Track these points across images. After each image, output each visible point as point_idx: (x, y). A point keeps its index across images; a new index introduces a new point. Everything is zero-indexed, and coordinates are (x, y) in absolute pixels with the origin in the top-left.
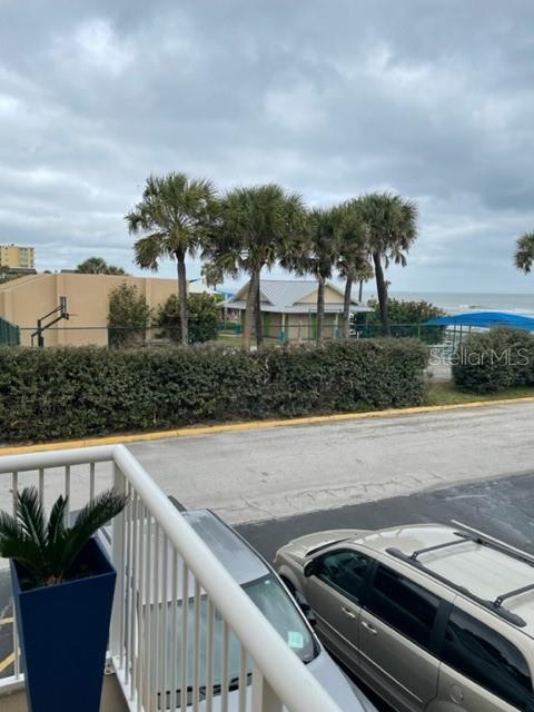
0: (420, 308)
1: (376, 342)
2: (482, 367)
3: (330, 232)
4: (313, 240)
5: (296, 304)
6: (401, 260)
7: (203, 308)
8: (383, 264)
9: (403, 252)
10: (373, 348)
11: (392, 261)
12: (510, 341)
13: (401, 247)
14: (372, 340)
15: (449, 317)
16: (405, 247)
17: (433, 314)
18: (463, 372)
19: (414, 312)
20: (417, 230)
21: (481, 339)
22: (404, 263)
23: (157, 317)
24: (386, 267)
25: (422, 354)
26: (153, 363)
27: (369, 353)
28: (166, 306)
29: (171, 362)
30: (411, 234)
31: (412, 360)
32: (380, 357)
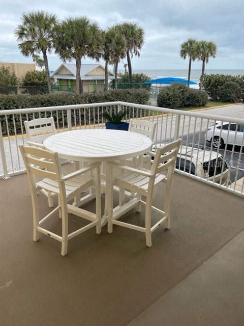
0: (141, 76)
1: (129, 90)
2: (169, 99)
3: (110, 41)
4: (103, 45)
5: (86, 75)
6: (137, 54)
7: (44, 78)
8: (130, 56)
9: (138, 50)
10: (129, 93)
11: (134, 55)
12: (179, 89)
13: (138, 48)
14: (127, 90)
15: (153, 80)
16: (140, 48)
17: (146, 79)
18: (161, 102)
19: (138, 78)
20: (144, 40)
21: (168, 88)
22: (139, 55)
23: (22, 83)
24: (132, 57)
25: (147, 95)
26: (41, 102)
27: (127, 95)
28: (26, 77)
29: (48, 101)
30: (142, 42)
31: (143, 97)
32: (131, 97)
